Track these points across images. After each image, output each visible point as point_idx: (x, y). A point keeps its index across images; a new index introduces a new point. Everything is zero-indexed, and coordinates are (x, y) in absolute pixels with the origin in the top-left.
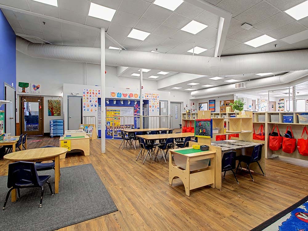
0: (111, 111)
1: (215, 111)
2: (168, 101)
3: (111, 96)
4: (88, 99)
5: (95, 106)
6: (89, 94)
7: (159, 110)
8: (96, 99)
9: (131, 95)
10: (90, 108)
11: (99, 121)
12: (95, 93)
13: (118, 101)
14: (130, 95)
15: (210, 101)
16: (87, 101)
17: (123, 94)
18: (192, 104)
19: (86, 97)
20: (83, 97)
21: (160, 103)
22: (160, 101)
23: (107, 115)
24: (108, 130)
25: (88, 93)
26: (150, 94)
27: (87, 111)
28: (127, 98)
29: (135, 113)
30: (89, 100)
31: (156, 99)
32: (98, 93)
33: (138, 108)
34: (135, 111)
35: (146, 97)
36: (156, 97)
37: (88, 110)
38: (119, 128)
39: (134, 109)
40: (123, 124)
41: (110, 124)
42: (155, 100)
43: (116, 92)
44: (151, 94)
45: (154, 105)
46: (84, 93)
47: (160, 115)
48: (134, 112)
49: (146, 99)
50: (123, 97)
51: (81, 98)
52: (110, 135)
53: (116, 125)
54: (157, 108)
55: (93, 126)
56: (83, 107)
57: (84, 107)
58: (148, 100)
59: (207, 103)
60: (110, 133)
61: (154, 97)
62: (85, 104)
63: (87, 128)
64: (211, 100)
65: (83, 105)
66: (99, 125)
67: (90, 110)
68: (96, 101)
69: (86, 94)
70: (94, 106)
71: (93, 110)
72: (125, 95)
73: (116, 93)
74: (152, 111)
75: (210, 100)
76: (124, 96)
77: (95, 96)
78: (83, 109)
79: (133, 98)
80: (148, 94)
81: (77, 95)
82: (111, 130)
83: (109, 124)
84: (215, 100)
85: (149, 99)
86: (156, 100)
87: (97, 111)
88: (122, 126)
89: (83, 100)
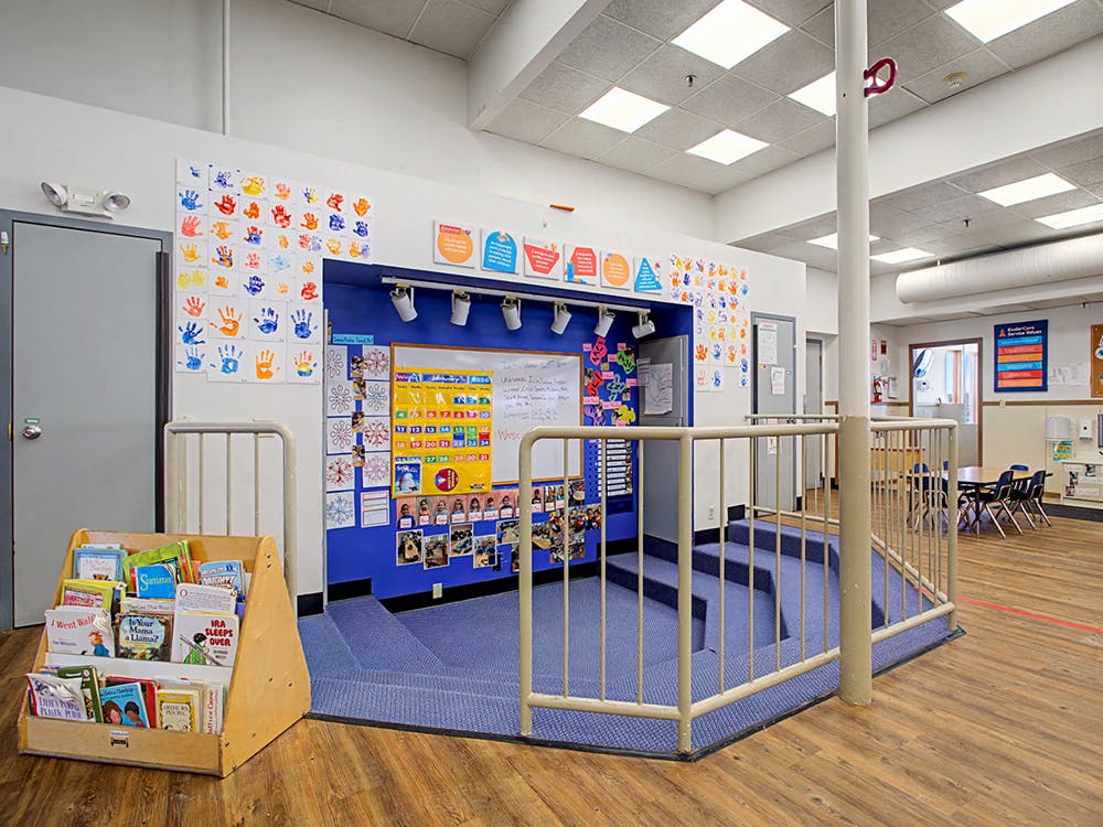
0: (426, 378)
1: (1044, 388)
2: (793, 320)
3: (439, 258)
4: (225, 259)
5: (302, 330)
6: (238, 224)
7: (748, 375)
8: (308, 269)
9: (583, 259)
10: (251, 344)
11: (331, 461)
12: (297, 219)
13: (487, 304)
14: (574, 258)
15: (997, 328)
16: (221, 282)
17: (528, 249)
18: (879, 349)
19: (206, 245)
20: (181, 244)
21: (755, 328)
22: (754, 315)
23: (396, 408)
24: (405, 523)
25: (226, 206)
26: (701, 268)
27: (217, 374)
28: (557, 278)
29: (590, 400)
30: (239, 276)
31: (733, 305)
32: (323, 222)
33: (605, 366)
34: (587, 381)
35: (675, 281)
36: (734, 290)
37: (229, 365)
38: (483, 504)
39: (585, 373)
40: (515, 478)
41: (416, 477)
42: (728, 310)
43: (480, 226)
44: (707, 268)
45: (720, 343)
46: (189, 203)
47: (756, 412)
48: (585, 392)
49: (679, 301)
50: (524, 273)
51: (156, 247)
52: (423, 558)
53: (462, 488)
54: (738, 362)
55: (249, 567)
56: (177, 337)
57: (189, 337)
58: (690, 304)
59: (979, 341)
60: (418, 544)
61: (721, 288)
62: (195, 307)
63: (167, 593)
64: (1014, 325)
65: (180, 319)
66: (331, 486)
67: (247, 370)
68: (308, 291)
69: (208, 213)
70: (286, 327)
71: (284, 370)
72: (542, 257)
73: (474, 237)
74: (713, 387)
75: (1005, 327)
76: (533, 262)
77: (294, 241)
78: (180, 351)
79: (595, 284)
80: (688, 267)
81: (119, 218)
82: (425, 520)
83: (408, 476)
84: (1042, 326)
85: (696, 297)
86: (734, 312)
87: (318, 373)
88: (504, 492)
89: (179, 267)
